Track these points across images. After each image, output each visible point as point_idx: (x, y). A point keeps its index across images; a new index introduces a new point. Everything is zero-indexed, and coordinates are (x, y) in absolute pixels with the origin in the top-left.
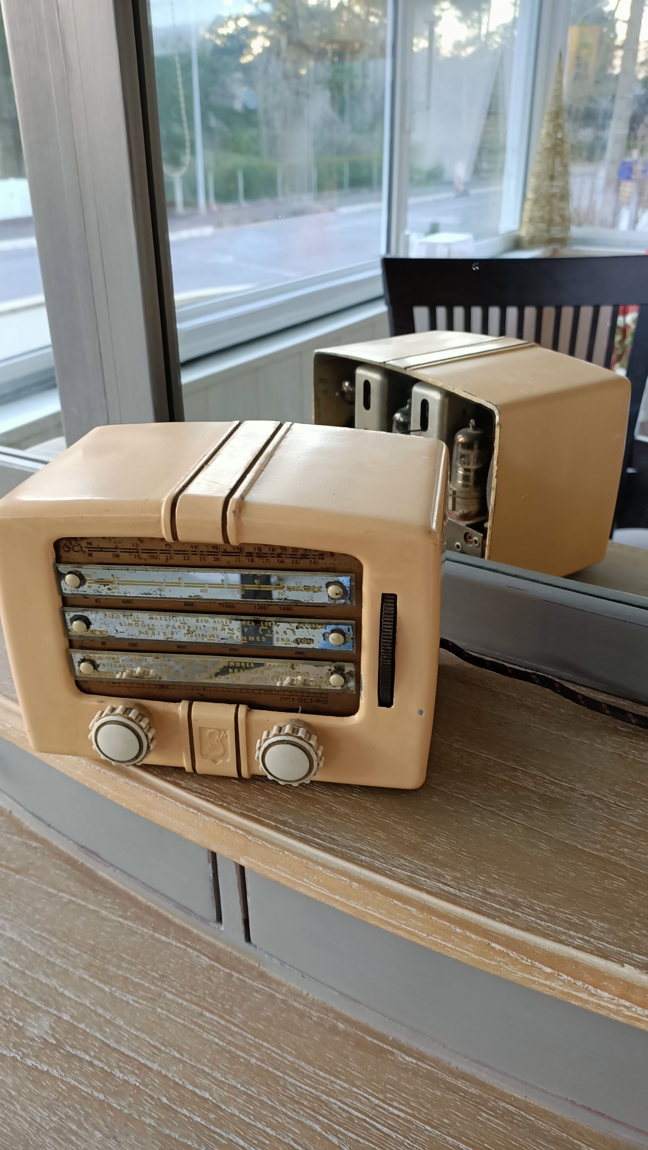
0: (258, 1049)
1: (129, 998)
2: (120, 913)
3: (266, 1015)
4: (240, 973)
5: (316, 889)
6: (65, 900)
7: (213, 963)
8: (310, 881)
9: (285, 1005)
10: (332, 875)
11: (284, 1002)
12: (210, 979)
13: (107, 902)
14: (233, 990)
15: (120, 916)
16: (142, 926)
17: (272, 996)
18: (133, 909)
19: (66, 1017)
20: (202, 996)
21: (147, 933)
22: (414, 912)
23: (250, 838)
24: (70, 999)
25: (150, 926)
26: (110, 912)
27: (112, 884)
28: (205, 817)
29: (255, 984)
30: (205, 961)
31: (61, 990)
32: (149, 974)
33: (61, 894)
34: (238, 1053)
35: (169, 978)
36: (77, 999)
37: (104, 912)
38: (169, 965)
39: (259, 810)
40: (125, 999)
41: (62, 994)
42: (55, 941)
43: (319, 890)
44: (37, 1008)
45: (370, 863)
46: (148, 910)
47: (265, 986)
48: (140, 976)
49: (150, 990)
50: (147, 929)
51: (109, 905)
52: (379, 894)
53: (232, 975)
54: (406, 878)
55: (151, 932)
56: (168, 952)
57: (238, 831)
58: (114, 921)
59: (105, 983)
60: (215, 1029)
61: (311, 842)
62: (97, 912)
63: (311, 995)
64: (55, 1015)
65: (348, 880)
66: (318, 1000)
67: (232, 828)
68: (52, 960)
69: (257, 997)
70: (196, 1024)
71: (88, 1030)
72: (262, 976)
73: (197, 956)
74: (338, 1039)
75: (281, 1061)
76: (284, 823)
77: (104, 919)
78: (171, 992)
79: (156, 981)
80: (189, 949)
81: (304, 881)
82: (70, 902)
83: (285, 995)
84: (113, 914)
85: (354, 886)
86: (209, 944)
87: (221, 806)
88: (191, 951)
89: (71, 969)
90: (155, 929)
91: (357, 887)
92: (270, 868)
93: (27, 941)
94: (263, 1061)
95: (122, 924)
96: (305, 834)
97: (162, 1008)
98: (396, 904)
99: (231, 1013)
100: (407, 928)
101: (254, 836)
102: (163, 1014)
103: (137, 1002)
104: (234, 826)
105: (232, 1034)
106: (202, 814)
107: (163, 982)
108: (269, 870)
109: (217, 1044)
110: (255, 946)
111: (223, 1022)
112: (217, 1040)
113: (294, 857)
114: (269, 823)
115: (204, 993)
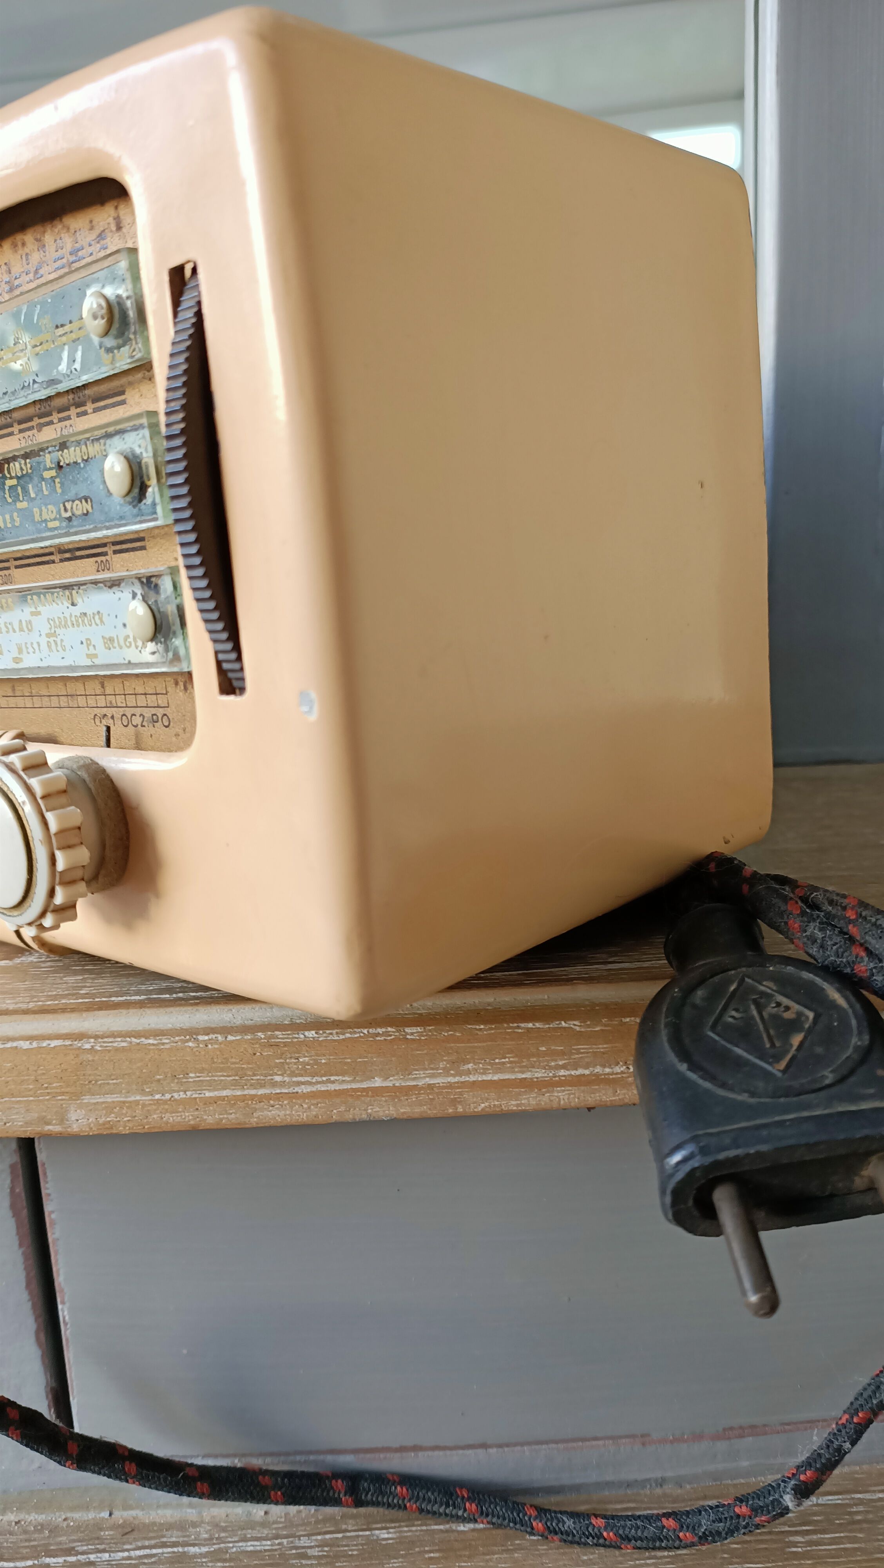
5: (314, 1089)
8: (293, 1074)
10: (348, 1035)
22: (578, 1029)
23: (88, 1046)
43: (323, 1088)
52: (482, 1027)
65: (389, 1029)
67: (25, 1045)
81: (274, 1084)
85: (412, 1034)
91: (420, 1034)
92: (168, 1096)
98: (528, 1029)
100: (573, 1073)
108: (165, 1102)
113: (230, 1038)
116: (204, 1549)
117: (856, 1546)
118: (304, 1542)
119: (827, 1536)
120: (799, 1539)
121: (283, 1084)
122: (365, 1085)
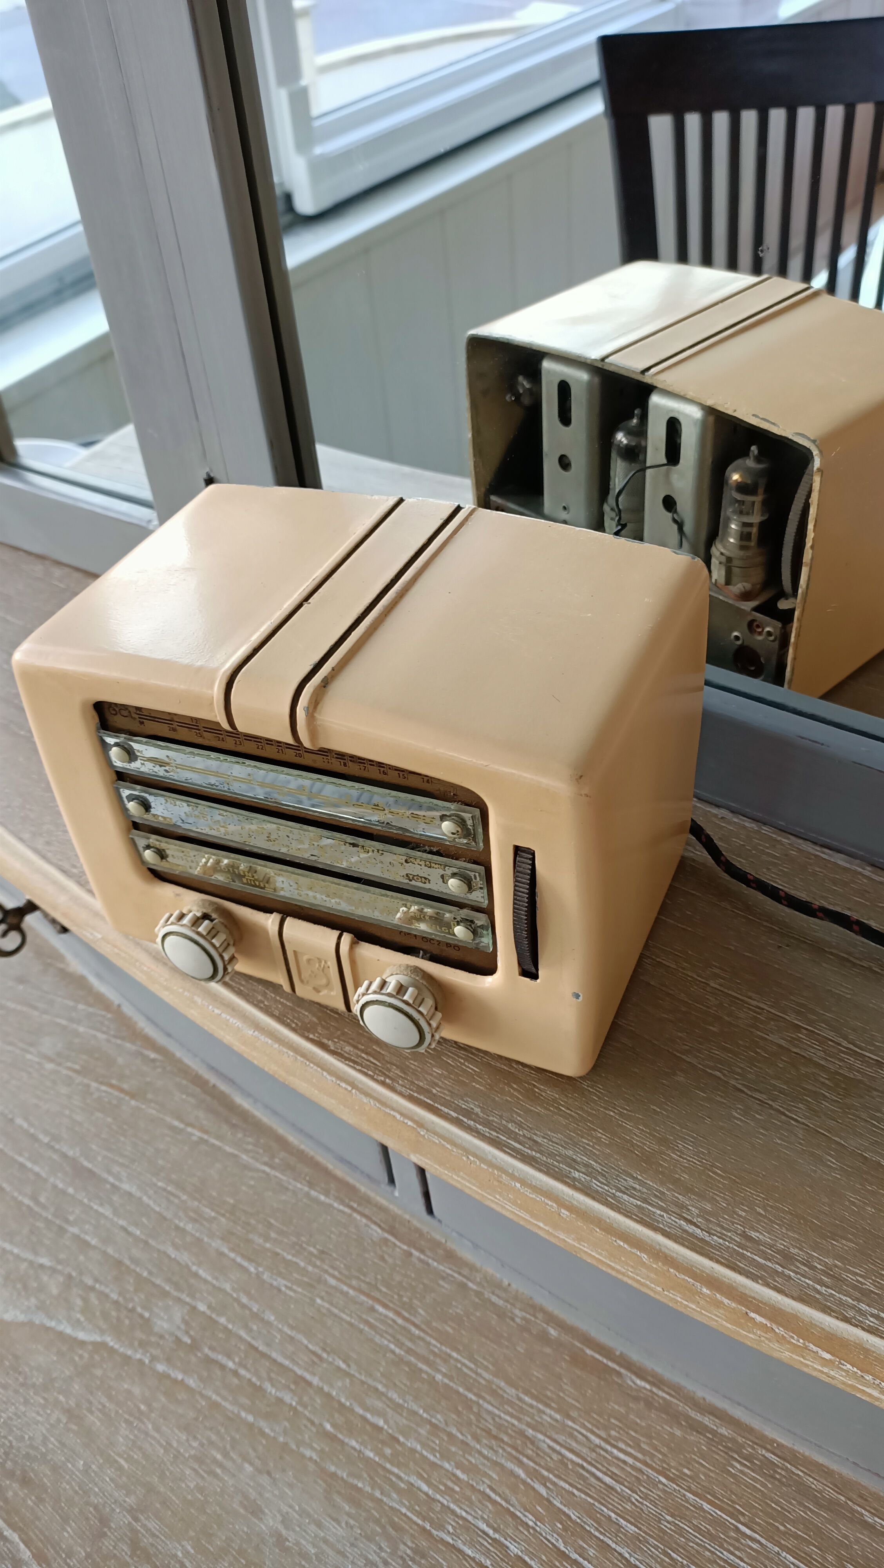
0: (445, 1361)
1: (281, 1282)
2: (266, 1159)
3: (456, 1313)
4: (422, 1251)
6: (194, 1138)
7: (386, 1235)
8: (504, 1198)
9: (480, 1299)
10: (534, 1196)
11: (478, 1294)
12: (382, 1258)
13: (248, 1143)
14: (413, 1275)
15: (266, 1164)
16: (295, 1179)
17: (463, 1286)
18: (283, 1154)
19: (202, 1307)
20: (373, 1283)
21: (301, 1190)
22: (644, 1260)
23: (422, 1133)
24: (206, 1281)
25: (305, 1179)
26: (253, 1158)
27: (254, 1117)
28: (363, 1096)
29: (441, 1268)
30: (376, 1232)
31: (194, 1268)
32: (305, 1249)
33: (189, 1129)
34: (420, 1365)
35: (331, 1255)
36: (214, 1282)
37: (244, 1157)
38: (330, 1238)
39: (434, 1091)
40: (275, 1283)
41: (196, 1275)
42: (184, 1197)
43: (518, 1212)
44: (165, 1294)
45: (586, 1184)
46: (301, 1156)
47: (454, 1271)
48: (293, 1252)
49: (307, 1271)
50: (301, 1183)
51: (250, 1147)
52: (598, 1230)
53: (411, 1254)
54: (636, 1210)
55: (306, 1189)
56: (329, 1218)
57: (406, 1121)
58: (258, 1170)
59: (250, 1260)
60: (390, 1331)
61: (505, 1146)
62: (235, 1156)
63: (514, 1286)
64: (188, 1304)
65: (554, 1205)
66: (523, 1293)
67: (398, 1116)
68: (181, 1225)
69: (443, 1287)
70: (367, 1322)
71: (230, 1326)
72: (450, 1257)
73: (366, 1225)
74: (548, 1350)
75: (475, 1380)
76: (468, 1114)
77: (246, 1167)
78: (334, 1277)
79: (313, 1259)
80: (355, 1215)
82: (202, 1141)
83: (479, 1284)
84: (257, 1160)
85: (564, 1214)
86: (381, 1209)
87: (383, 1084)
88: (358, 1217)
89: (206, 1239)
90: (311, 1185)
91: (567, 1216)
92: (452, 1175)
93: (150, 1198)
94: (451, 1378)
95: (268, 1174)
96: (497, 1133)
97: (322, 1298)
98: (620, 1246)
99: (411, 1308)
100: (634, 1275)
101: (427, 1130)
102: (323, 1307)
103: (290, 1289)
104: (401, 1114)
105: (412, 1338)
106: (357, 1092)
107: (323, 1261)
109: (393, 1352)
110: (440, 1221)
111: (400, 1321)
112: (392, 1346)
113: (482, 1165)
114: (448, 1114)
115: (376, 1279)
116: (475, 1287)
117: (762, 1489)
118: (517, 1312)
119: (753, 1474)
120: (738, 1466)
121: (499, 1200)
122: (535, 1222)
